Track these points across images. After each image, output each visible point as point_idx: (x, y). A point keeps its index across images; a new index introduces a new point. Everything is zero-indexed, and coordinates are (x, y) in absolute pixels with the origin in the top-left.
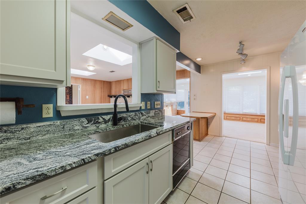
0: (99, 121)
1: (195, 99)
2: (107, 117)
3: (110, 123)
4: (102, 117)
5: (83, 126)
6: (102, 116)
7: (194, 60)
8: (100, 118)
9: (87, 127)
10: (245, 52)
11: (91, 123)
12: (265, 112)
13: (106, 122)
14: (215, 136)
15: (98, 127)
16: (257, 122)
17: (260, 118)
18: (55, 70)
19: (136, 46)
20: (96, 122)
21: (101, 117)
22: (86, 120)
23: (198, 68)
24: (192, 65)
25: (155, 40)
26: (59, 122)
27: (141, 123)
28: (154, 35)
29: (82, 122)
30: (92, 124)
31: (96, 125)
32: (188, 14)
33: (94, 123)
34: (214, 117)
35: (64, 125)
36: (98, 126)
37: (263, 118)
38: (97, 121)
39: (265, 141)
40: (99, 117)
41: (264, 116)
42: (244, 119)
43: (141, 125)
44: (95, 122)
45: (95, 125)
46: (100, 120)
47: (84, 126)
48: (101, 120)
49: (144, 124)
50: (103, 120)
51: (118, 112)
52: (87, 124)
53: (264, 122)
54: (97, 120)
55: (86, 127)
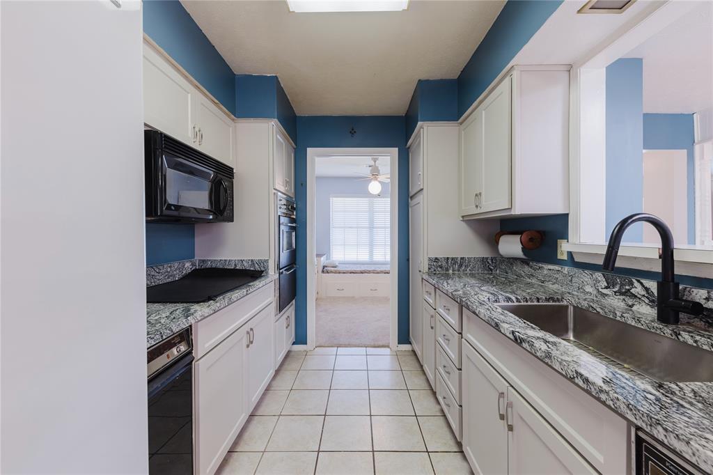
0: (633, 291)
4: (642, 284)
5: (598, 289)
6: (643, 281)
8: (636, 284)
9: (607, 295)
11: (614, 290)
13: (653, 300)
15: (630, 306)
20: (626, 292)
21: (639, 281)
22: (604, 280)
29: (597, 281)
30: (615, 292)
31: (624, 299)
33: (621, 293)
36: (630, 303)
38: (629, 290)
40: (634, 280)
44: (624, 290)
45: (622, 297)
46: (637, 290)
47: (600, 290)
48: (639, 289)
50: (644, 293)
52: (606, 288)
54: (627, 287)
55: (604, 295)
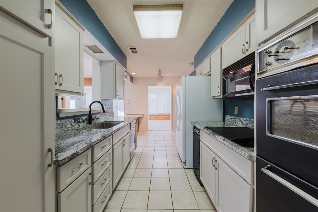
1: (128, 104)
2: (84, 118)
3: (85, 122)
6: (82, 117)
7: (130, 73)
8: (81, 119)
9: (74, 125)
10: (162, 75)
12: (170, 112)
13: (83, 121)
14: (143, 131)
15: (79, 125)
16: (166, 119)
17: (168, 116)
18: (80, 87)
19: (98, 62)
22: (74, 120)
23: (132, 79)
24: (128, 77)
25: (115, 62)
26: (60, 121)
27: (105, 122)
28: (115, 59)
29: (72, 122)
32: (136, 51)
33: (77, 123)
34: (143, 117)
35: (62, 124)
37: (169, 116)
39: (170, 129)
41: (170, 115)
42: (159, 118)
43: (105, 123)
47: (72, 124)
48: (81, 120)
49: (108, 122)
50: (82, 120)
51: (92, 114)
52: (74, 123)
53: (170, 119)
54: (79, 120)
